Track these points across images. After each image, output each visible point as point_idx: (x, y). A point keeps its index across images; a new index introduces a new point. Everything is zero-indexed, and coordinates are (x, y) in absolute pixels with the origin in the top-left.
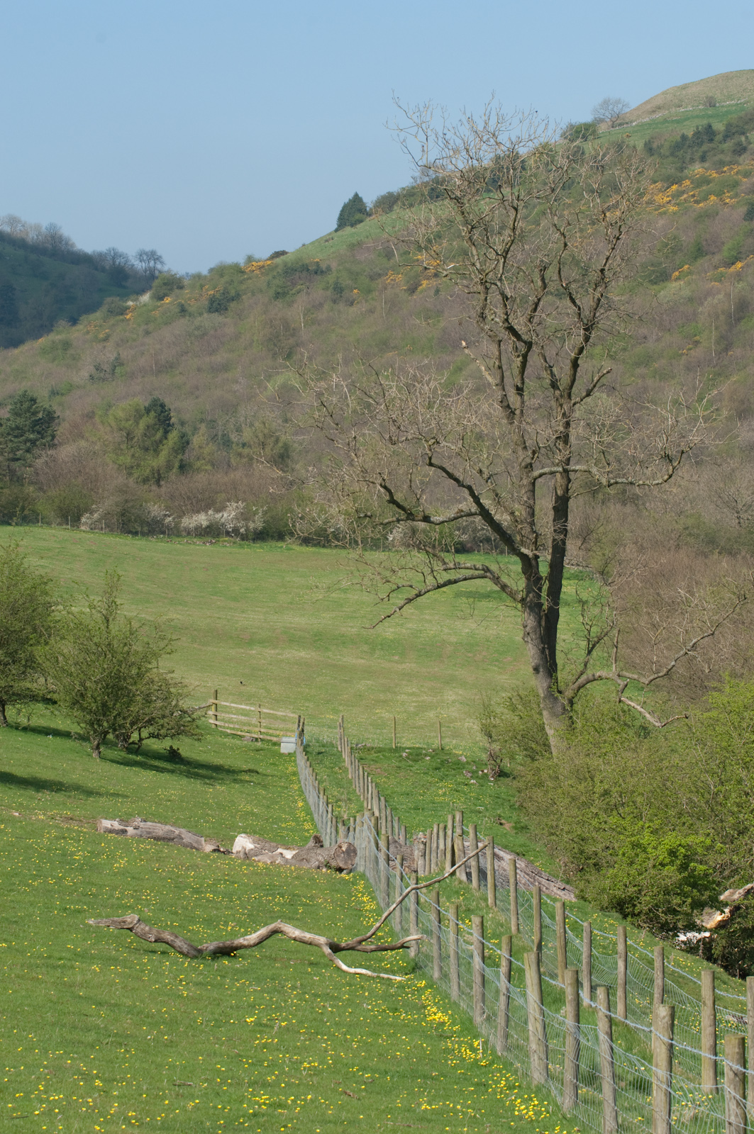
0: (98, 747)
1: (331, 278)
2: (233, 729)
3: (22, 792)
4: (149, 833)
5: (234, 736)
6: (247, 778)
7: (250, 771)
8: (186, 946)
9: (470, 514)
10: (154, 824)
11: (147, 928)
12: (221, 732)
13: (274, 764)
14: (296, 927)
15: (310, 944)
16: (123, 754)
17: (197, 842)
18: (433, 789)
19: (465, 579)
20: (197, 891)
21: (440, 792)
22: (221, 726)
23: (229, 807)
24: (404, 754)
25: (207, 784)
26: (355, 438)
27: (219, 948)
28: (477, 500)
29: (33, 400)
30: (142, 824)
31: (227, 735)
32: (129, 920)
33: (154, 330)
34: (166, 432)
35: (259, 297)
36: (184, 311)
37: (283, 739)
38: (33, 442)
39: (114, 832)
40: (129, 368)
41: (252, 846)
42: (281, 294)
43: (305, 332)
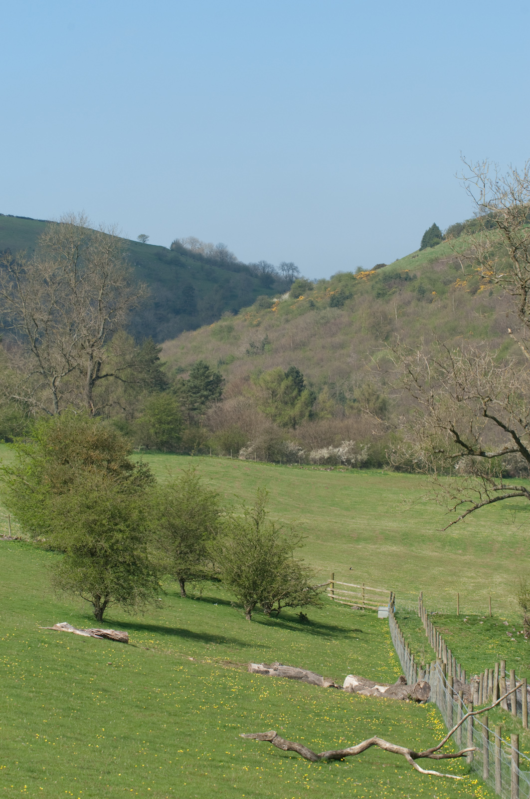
0: (249, 613)
1: (416, 284)
2: (345, 601)
3: (195, 643)
4: (285, 673)
5: (345, 605)
6: (354, 635)
7: (356, 630)
8: (309, 753)
9: (513, 451)
10: (288, 667)
11: (282, 741)
12: (336, 603)
13: (373, 626)
14: (387, 741)
15: (397, 753)
16: (267, 617)
17: (318, 680)
18: (485, 644)
19: (509, 497)
20: (318, 715)
21: (490, 647)
22: (336, 599)
23: (341, 656)
24: (465, 620)
25: (326, 639)
26: (433, 396)
27: (332, 755)
28: (518, 441)
29: (207, 368)
30: (280, 667)
31: (340, 605)
32: (269, 735)
33: (292, 319)
34: (300, 391)
35: (366, 296)
36: (313, 306)
37: (380, 608)
38: (206, 397)
39: (261, 672)
40: (274, 345)
41: (357, 684)
42: (381, 294)
43: (398, 322)
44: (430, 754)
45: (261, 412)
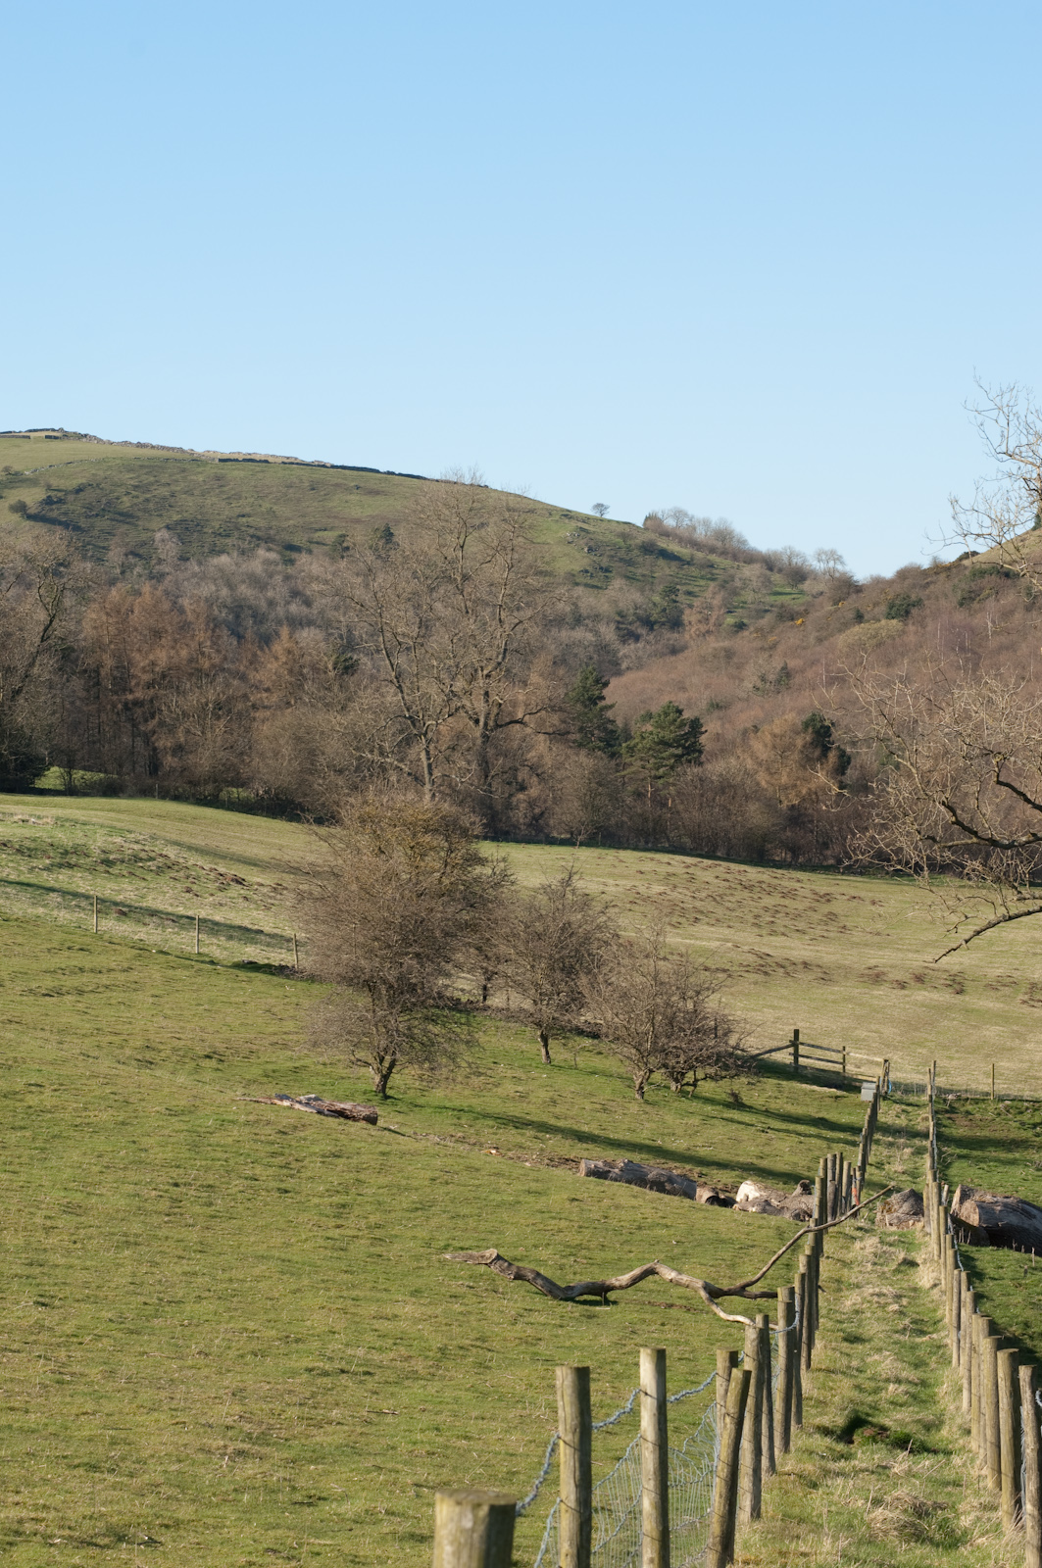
0: (641, 1087)
1: (1023, 584)
8: (548, 1285)
11: (506, 1264)
14: (674, 1269)
15: (684, 1286)
24: (1002, 1106)
32: (488, 1255)
33: (826, 638)
34: (826, 750)
35: (943, 602)
36: (859, 618)
37: (865, 1085)
38: (678, 757)
39: (598, 1174)
40: (797, 680)
41: (757, 1195)
42: (968, 600)
43: (993, 643)
44: (741, 1291)
45: (763, 783)
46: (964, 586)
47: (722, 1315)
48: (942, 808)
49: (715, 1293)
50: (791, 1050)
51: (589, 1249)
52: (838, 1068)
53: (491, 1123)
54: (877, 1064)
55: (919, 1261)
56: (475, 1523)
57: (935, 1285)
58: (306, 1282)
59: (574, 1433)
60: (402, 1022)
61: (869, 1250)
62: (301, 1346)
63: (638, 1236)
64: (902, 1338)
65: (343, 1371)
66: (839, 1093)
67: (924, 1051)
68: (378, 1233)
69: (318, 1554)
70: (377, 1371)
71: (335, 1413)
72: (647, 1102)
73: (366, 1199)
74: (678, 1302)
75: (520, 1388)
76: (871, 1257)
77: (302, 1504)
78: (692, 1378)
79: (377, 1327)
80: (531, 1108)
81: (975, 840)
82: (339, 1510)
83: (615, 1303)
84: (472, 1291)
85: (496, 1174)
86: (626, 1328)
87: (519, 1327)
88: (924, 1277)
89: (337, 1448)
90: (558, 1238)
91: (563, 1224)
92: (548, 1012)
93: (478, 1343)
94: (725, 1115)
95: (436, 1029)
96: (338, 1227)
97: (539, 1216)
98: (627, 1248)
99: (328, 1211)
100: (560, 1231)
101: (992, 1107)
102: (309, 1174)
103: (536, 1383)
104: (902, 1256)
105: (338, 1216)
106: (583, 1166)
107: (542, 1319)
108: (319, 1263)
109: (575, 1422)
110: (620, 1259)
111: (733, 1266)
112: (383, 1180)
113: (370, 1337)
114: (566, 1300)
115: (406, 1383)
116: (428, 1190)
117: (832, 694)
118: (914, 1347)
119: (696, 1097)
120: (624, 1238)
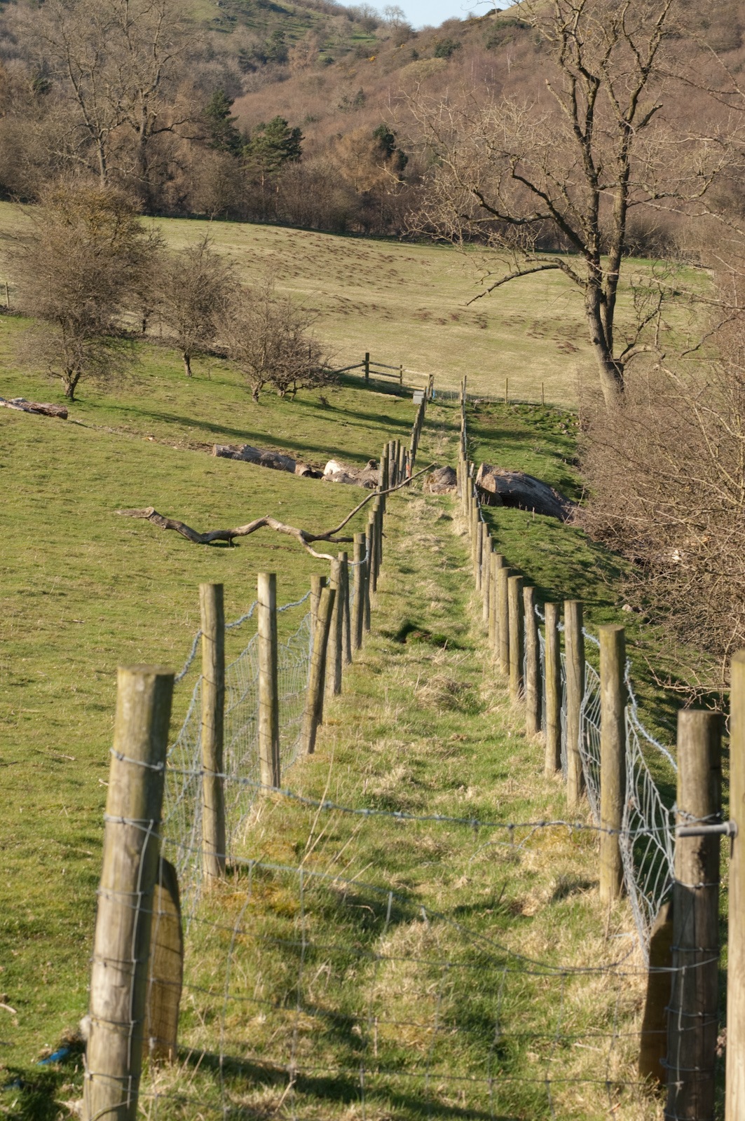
0: (256, 393)
9: (546, 218)
11: (160, 518)
14: (279, 521)
15: (288, 534)
19: (542, 269)
24: (513, 408)
28: (551, 206)
32: (147, 511)
33: (391, 71)
34: (390, 152)
35: (476, 46)
36: (415, 56)
37: (416, 393)
38: (284, 157)
39: (225, 455)
40: (370, 101)
41: (339, 470)
42: (494, 44)
43: (511, 76)
44: (327, 537)
45: (345, 176)
46: (490, 34)
47: (314, 554)
48: (474, 195)
49: (309, 539)
50: (364, 367)
51: (219, 507)
52: (397, 380)
53: (149, 418)
54: (425, 378)
55: (453, 517)
56: (146, 687)
57: (464, 533)
58: (17, 531)
59: (212, 630)
60: (84, 346)
61: (418, 508)
62: (14, 575)
63: (255, 498)
64: (440, 570)
65: (44, 593)
66: (397, 398)
67: (458, 369)
68: (68, 496)
69: (29, 719)
70: (69, 593)
71: (39, 622)
72: (260, 404)
73: (60, 472)
74: (283, 545)
75: (171, 605)
76: (419, 513)
77: (17, 685)
78: (293, 598)
79: (68, 562)
80: (177, 408)
81: (496, 218)
82: (43, 689)
83: (238, 545)
84: (136, 537)
85: (153, 455)
86: (245, 563)
87: (170, 562)
88: (457, 528)
89: (41, 646)
90: (197, 499)
91: (201, 490)
92: (190, 339)
93: (141, 573)
94: (316, 414)
95: (109, 351)
96: (40, 491)
97: (184, 484)
98: (246, 507)
99: (33, 480)
100: (199, 495)
101: (505, 409)
102: (19, 454)
103: (182, 601)
104: (441, 513)
105: (40, 484)
106: (215, 449)
107: (186, 557)
108: (26, 517)
109: (213, 622)
110: (241, 515)
111: (322, 519)
112: (72, 459)
113: (64, 569)
114: (203, 543)
115: (90, 601)
116: (105, 466)
117: (395, 112)
118: (449, 577)
119: (295, 401)
120: (244, 500)
